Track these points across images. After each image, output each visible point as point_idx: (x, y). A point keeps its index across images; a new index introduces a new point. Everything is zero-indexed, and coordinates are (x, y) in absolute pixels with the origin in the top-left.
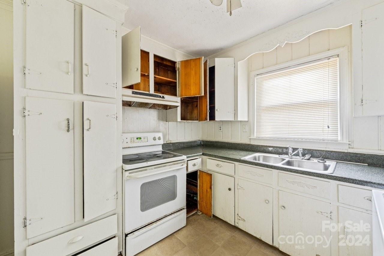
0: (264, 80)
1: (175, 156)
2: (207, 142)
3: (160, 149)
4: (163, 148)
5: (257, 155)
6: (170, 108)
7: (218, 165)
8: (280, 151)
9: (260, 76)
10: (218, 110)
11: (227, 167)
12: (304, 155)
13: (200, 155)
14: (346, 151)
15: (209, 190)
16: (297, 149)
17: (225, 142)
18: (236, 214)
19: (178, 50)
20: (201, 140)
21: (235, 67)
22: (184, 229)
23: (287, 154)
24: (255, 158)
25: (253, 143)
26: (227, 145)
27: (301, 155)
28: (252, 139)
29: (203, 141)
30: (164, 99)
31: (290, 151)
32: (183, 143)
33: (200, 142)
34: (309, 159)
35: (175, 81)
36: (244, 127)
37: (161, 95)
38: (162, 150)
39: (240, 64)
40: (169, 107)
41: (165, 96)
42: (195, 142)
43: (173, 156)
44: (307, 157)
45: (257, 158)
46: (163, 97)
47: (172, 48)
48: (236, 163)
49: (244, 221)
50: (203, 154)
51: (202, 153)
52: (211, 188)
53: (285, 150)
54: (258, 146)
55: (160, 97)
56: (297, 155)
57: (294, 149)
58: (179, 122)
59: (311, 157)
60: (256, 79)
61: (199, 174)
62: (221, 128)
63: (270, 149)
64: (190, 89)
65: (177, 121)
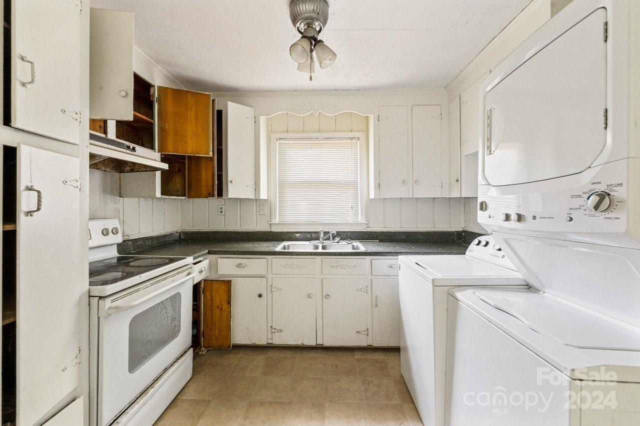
0: (289, 147)
1: (172, 261)
2: (193, 233)
3: (113, 253)
4: (119, 252)
5: (286, 243)
6: (132, 171)
7: (239, 266)
8: (309, 236)
9: (282, 142)
10: (233, 182)
11: (255, 265)
12: (334, 238)
13: (206, 254)
14: (364, 231)
15: (225, 306)
16: (329, 232)
17: (231, 232)
18: (269, 326)
19: (158, 66)
20: (179, 231)
21: (256, 122)
22: (191, 382)
23: (318, 239)
24: (284, 248)
25: (275, 229)
26: (234, 236)
27: (331, 238)
28: (274, 224)
29: (185, 233)
30: (134, 153)
31: (322, 235)
32: (152, 238)
33: (177, 235)
34: (338, 242)
35: (151, 121)
36: (261, 207)
37: (132, 145)
38: (118, 255)
39: (263, 119)
40: (128, 168)
41: (138, 148)
42: (171, 235)
43: (168, 261)
44: (337, 239)
45: (286, 248)
46: (134, 149)
47: (150, 59)
48: (269, 257)
49: (281, 331)
50: (209, 253)
51: (207, 251)
52: (229, 303)
53: (313, 235)
54: (281, 233)
55: (128, 147)
56: (328, 239)
57: (326, 233)
58: (158, 198)
59: (341, 239)
60: (279, 143)
61: (202, 286)
62: (223, 210)
63: (297, 235)
64: (186, 142)
65: (153, 197)
